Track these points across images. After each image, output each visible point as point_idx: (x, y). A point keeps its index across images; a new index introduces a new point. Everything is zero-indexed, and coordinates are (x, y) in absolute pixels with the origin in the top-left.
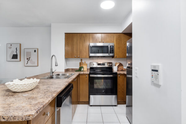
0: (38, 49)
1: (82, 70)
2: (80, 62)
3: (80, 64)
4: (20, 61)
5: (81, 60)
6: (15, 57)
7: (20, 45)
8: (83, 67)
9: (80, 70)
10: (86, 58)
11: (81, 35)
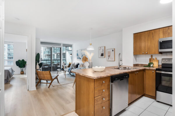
0: (115, 49)
1: (152, 65)
2: (150, 58)
3: (150, 60)
4: (105, 57)
5: (152, 56)
6: (102, 55)
7: (105, 47)
8: (152, 63)
9: (149, 65)
10: (155, 54)
11: (150, 32)
